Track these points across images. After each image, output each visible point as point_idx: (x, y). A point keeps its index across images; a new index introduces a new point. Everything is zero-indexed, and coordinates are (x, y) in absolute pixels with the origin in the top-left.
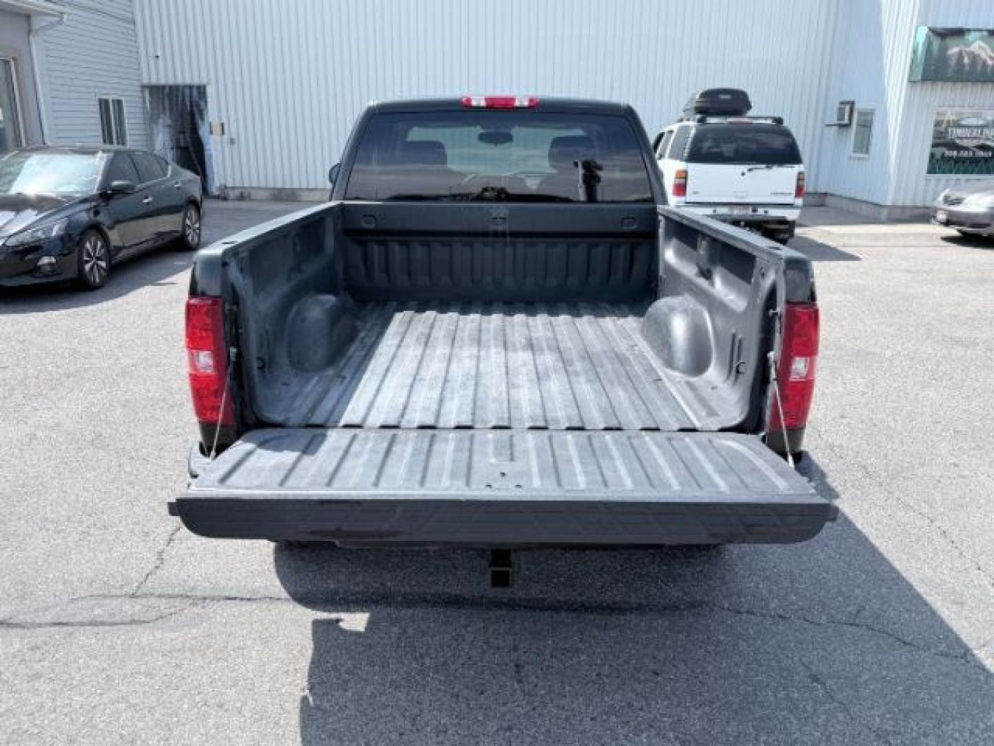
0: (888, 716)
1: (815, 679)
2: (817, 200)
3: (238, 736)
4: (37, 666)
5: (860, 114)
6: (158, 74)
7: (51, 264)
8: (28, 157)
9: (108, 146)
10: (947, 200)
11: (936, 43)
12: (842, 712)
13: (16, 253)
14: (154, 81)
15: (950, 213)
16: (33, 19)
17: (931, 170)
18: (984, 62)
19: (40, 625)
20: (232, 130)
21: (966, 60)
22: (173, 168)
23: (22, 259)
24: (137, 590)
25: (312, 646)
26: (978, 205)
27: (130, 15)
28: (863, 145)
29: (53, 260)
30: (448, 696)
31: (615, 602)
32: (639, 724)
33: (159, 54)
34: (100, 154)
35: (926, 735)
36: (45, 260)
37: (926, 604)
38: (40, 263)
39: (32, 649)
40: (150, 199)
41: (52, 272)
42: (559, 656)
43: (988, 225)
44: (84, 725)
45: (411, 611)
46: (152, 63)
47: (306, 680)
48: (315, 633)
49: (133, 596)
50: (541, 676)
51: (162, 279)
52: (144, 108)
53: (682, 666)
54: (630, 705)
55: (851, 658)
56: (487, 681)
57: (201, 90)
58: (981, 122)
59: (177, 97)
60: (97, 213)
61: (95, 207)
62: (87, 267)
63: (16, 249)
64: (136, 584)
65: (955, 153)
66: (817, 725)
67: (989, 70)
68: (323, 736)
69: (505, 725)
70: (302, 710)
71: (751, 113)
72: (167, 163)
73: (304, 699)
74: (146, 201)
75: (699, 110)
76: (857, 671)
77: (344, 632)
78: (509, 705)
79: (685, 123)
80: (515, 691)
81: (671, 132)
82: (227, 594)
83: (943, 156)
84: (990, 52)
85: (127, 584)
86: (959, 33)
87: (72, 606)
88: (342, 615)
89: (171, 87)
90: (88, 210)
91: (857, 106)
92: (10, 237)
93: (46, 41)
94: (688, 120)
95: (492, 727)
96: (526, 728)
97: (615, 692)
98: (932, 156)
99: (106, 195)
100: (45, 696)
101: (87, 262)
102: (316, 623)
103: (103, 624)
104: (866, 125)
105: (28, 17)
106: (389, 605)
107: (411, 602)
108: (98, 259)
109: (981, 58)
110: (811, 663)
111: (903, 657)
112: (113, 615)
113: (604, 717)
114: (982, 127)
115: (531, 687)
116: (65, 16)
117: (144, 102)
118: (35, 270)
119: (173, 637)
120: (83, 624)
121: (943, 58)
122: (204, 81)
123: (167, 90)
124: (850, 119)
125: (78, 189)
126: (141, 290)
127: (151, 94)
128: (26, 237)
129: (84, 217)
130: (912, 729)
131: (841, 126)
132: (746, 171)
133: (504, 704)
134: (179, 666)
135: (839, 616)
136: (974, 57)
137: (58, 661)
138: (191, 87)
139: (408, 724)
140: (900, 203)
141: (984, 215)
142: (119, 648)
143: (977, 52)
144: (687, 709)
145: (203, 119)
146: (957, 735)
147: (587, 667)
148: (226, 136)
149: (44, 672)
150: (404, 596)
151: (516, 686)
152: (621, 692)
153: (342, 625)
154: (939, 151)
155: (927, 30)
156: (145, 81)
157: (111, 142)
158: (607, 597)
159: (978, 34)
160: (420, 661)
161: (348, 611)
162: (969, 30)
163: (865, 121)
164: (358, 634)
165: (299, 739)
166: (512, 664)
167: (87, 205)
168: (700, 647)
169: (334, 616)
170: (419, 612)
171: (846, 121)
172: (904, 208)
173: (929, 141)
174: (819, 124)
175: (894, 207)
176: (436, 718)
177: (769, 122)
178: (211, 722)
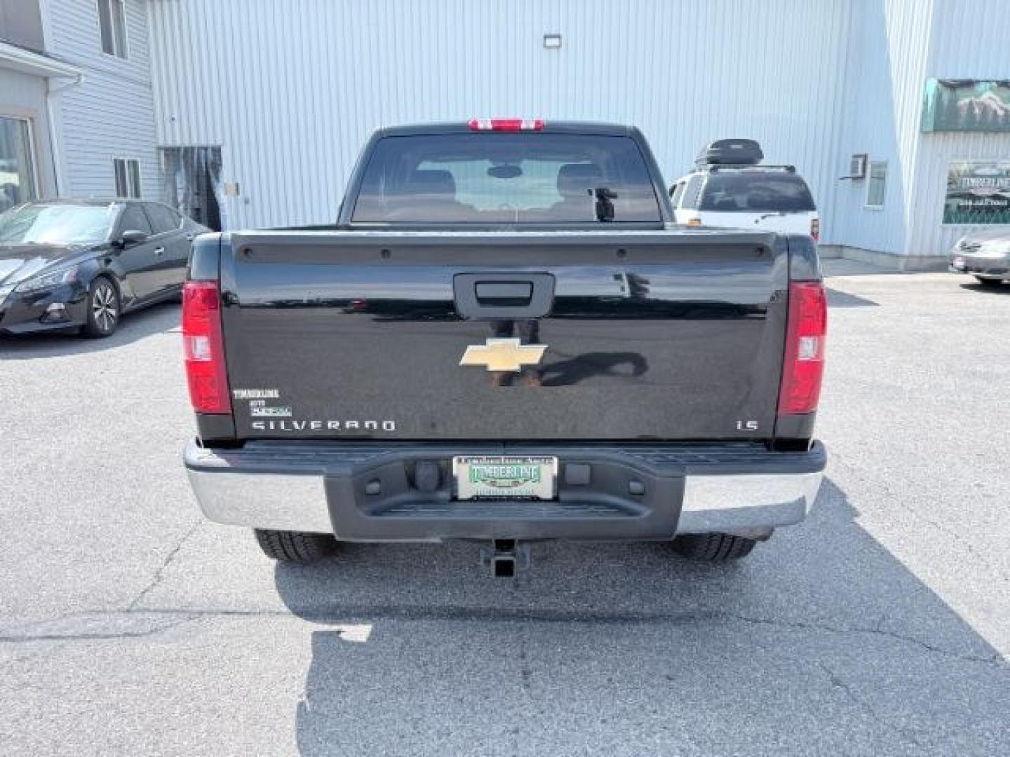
0: (914, 716)
1: (836, 682)
2: (833, 252)
3: (230, 740)
4: (26, 676)
5: (873, 166)
6: (173, 136)
7: (60, 310)
8: (42, 209)
9: (122, 199)
10: (964, 247)
11: (946, 95)
12: (866, 713)
13: (25, 300)
14: (170, 143)
15: (967, 260)
16: (51, 81)
17: (948, 220)
18: (995, 112)
19: (30, 639)
20: (246, 190)
21: (977, 111)
22: (186, 221)
23: (30, 304)
24: (132, 606)
25: (311, 655)
26: (995, 251)
27: (148, 80)
28: (878, 196)
29: (63, 306)
30: (452, 701)
31: (628, 613)
32: (653, 725)
33: (175, 116)
34: (112, 205)
35: (954, 734)
36: (55, 306)
37: (952, 612)
38: (49, 309)
39: (20, 660)
40: (162, 250)
41: (62, 318)
42: (569, 662)
43: (1006, 271)
44: (71, 730)
45: (415, 623)
46: (168, 125)
47: (304, 686)
48: (314, 643)
49: (128, 611)
50: (550, 681)
51: (172, 327)
52: (160, 169)
53: (697, 671)
54: (642, 707)
55: (875, 663)
56: (494, 686)
57: (217, 151)
58: (995, 172)
59: (192, 158)
60: (108, 261)
61: (106, 255)
62: (97, 314)
63: (26, 295)
64: (131, 600)
65: (970, 203)
66: (840, 726)
67: (1000, 120)
68: (320, 739)
69: (511, 727)
70: (299, 716)
71: (763, 162)
72: (180, 217)
73: (301, 705)
74: (157, 252)
75: (712, 161)
76: (881, 674)
77: (344, 642)
78: (516, 709)
79: (698, 173)
80: (522, 695)
81: (683, 183)
82: (224, 609)
83: (959, 207)
84: (1000, 103)
85: (122, 600)
86: (969, 84)
87: (64, 621)
88: (344, 627)
89: (186, 149)
90: (98, 258)
91: (870, 159)
92: (20, 283)
93: (63, 103)
94: (700, 170)
95: (498, 729)
96: (533, 730)
97: (628, 696)
98: (947, 206)
99: (119, 245)
100: (31, 703)
101: (96, 309)
102: (316, 635)
103: (95, 636)
104: (880, 178)
105: (46, 79)
106: (393, 617)
107: (416, 614)
108: (108, 306)
109: (991, 108)
110: (833, 667)
111: (929, 661)
112: (105, 628)
113: (616, 720)
114: (996, 177)
115: (539, 691)
116: (83, 79)
117: (159, 163)
118: (44, 316)
119: (167, 647)
120: (74, 637)
121: (954, 109)
122: (219, 142)
123: (182, 152)
124: (864, 170)
125: (89, 238)
126: (150, 338)
127: (166, 155)
128: (36, 284)
129: (95, 265)
130: (940, 728)
131: (855, 179)
132: (759, 219)
133: (511, 708)
134: (172, 675)
135: (861, 624)
136: (985, 108)
137: (46, 671)
138: (206, 149)
139: (409, 728)
140: (917, 253)
141: (1002, 261)
142: (110, 659)
143: (988, 102)
144: (703, 712)
145: (217, 178)
146: (987, 734)
147: (597, 673)
148: (241, 196)
149: (30, 681)
150: (409, 609)
151: (523, 691)
152: (633, 696)
153: (343, 636)
154: (955, 202)
155: (936, 81)
156: (161, 143)
157: (125, 194)
158: (620, 608)
159: (988, 85)
160: (423, 668)
161: (350, 623)
162: (978, 82)
163: (879, 173)
164: (360, 644)
165: (295, 743)
166: (520, 670)
167: (99, 253)
168: (716, 654)
169: (335, 628)
170: (425, 624)
171: (860, 173)
172: (921, 257)
173: (943, 193)
174: (833, 177)
175: (911, 256)
176: (438, 721)
177: (782, 170)
178: (203, 727)
